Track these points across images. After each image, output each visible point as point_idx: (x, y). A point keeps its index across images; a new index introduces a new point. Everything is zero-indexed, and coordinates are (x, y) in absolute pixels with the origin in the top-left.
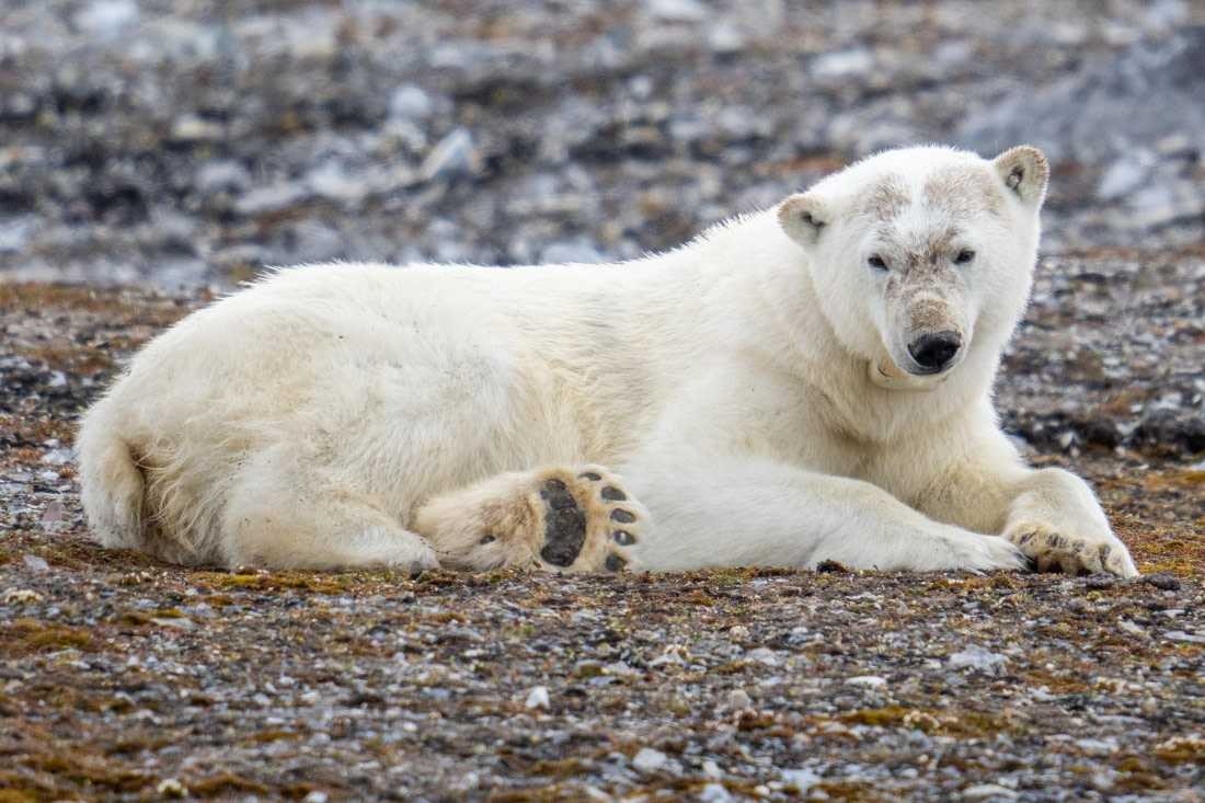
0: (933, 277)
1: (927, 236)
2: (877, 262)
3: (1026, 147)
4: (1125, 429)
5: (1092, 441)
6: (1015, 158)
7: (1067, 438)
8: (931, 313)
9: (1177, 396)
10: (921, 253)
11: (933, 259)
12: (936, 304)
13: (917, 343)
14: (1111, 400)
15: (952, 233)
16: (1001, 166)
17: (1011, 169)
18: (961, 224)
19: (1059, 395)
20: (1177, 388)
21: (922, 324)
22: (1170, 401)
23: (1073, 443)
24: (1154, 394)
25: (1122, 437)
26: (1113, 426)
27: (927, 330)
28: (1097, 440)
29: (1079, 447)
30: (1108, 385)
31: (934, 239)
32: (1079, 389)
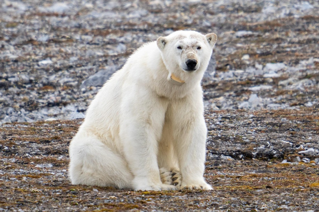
0: (193, 50)
1: (191, 43)
2: (180, 48)
3: (213, 33)
4: (254, 154)
5: (246, 157)
6: (210, 35)
7: (241, 156)
8: (192, 56)
9: (264, 146)
10: (190, 46)
11: (193, 47)
12: (193, 54)
13: (187, 61)
14: (248, 147)
15: (197, 43)
16: (207, 37)
17: (209, 37)
18: (199, 41)
19: (235, 146)
20: (263, 144)
21: (189, 57)
22: (262, 147)
23: (242, 157)
24: (258, 145)
25: (254, 156)
26: (251, 153)
27: (190, 59)
28: (248, 156)
29: (244, 158)
30: (246, 143)
31: (193, 44)
32: (239, 144)
